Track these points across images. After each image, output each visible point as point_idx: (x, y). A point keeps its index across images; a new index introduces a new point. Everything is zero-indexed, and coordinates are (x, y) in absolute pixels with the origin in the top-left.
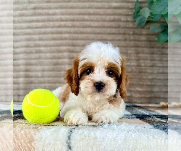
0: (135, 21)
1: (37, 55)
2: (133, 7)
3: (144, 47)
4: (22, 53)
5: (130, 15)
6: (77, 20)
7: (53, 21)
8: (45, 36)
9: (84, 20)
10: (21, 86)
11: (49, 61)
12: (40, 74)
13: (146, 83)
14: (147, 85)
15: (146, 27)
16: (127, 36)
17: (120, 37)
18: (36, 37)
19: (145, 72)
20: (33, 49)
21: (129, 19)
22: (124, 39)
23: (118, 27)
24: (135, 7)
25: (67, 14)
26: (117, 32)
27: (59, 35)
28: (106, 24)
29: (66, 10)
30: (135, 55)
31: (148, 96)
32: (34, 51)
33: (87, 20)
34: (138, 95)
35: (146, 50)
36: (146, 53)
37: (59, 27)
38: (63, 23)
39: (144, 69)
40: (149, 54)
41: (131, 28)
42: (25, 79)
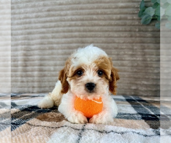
0: (141, 19)
1: (50, 52)
2: (139, 6)
3: (150, 43)
4: (37, 50)
5: (136, 14)
6: (86, 20)
7: (65, 21)
8: (57, 35)
9: (92, 19)
10: (36, 78)
11: (61, 56)
12: (52, 68)
13: (152, 77)
14: (153, 79)
15: (151, 24)
16: (133, 33)
17: (126, 34)
18: (49, 35)
19: (151, 67)
20: (46, 46)
21: (135, 17)
22: (130, 35)
23: (125, 25)
24: (140, 6)
25: (77, 15)
26: (124, 30)
27: (70, 34)
28: (113, 22)
29: (76, 11)
30: (141, 50)
31: (154, 89)
32: (47, 48)
33: (95, 20)
34: (144, 89)
35: (152, 45)
36: (152, 49)
37: (70, 26)
38: (73, 23)
39: (150, 64)
40: (154, 49)
41: (137, 25)
42: (39, 73)
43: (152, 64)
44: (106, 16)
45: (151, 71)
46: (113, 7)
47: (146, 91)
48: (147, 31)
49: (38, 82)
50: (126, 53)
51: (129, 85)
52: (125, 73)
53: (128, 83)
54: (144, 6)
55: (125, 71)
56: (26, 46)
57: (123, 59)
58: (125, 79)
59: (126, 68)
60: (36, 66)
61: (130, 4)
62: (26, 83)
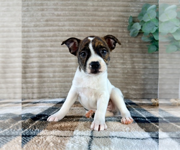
7: (62, 31)
8: (55, 44)
9: (88, 31)
11: (60, 64)
12: (51, 75)
13: (140, 82)
14: (141, 84)
18: (48, 44)
19: (139, 73)
20: (45, 54)
24: (129, 21)
32: (46, 56)
39: (138, 71)
40: (141, 58)
41: (126, 37)
42: (39, 79)
43: (139, 71)
44: (100, 28)
45: (139, 77)
46: (106, 20)
47: (135, 94)
48: (135, 43)
49: (37, 88)
50: (118, 61)
52: (118, 79)
54: (132, 21)
55: (117, 77)
57: (116, 66)
59: (118, 74)
60: (36, 73)
61: (121, 18)
62: (25, 90)
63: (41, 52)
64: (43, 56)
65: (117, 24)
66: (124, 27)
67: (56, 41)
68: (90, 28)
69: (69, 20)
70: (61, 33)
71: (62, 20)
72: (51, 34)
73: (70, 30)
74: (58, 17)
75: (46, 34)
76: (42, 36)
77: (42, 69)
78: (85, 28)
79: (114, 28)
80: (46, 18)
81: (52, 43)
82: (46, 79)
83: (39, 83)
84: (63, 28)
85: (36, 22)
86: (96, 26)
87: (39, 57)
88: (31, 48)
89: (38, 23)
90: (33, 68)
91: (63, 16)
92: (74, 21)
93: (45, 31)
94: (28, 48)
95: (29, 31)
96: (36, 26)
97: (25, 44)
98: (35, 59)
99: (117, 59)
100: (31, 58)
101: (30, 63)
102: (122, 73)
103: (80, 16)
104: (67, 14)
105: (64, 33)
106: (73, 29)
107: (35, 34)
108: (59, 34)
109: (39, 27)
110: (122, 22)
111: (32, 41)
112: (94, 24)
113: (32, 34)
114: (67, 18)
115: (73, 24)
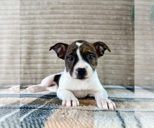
0: (133, 20)
4: (41, 44)
7: (67, 19)
9: (92, 19)
12: (55, 61)
17: (122, 32)
18: (53, 31)
20: (50, 41)
22: (125, 33)
24: (133, 9)
25: (79, 14)
27: (72, 30)
33: (95, 19)
37: (72, 23)
38: (75, 21)
41: (130, 25)
42: (43, 65)
44: (104, 16)
46: (111, 9)
49: (41, 74)
50: (122, 48)
51: (125, 76)
52: (122, 66)
53: (124, 75)
55: (122, 64)
56: (30, 40)
57: (120, 53)
58: (122, 71)
59: (123, 61)
60: (40, 58)
61: (124, 7)
62: (29, 75)
63: (46, 38)
64: (47, 42)
65: (121, 12)
66: (127, 15)
67: (61, 28)
68: (94, 16)
69: (75, 8)
70: (66, 20)
71: (67, 8)
72: (57, 21)
73: (75, 17)
74: (64, 6)
75: (52, 21)
76: (47, 23)
77: (46, 55)
78: (90, 15)
79: (118, 16)
80: (51, 6)
81: (57, 30)
82: (50, 65)
83: (43, 69)
84: (68, 16)
85: (42, 10)
86: (100, 14)
87: (44, 43)
88: (36, 34)
89: (44, 11)
90: (37, 54)
91: (69, 4)
92: (79, 9)
93: (51, 18)
94: (33, 34)
95: (34, 19)
96: (41, 14)
97: (31, 30)
98: (40, 46)
99: (121, 46)
100: (36, 44)
101: (35, 49)
102: (126, 60)
103: (85, 4)
104: (73, 3)
105: (69, 20)
106: (78, 17)
107: (41, 21)
108: (64, 21)
109: (45, 14)
110: (126, 10)
111: (38, 28)
112: (99, 13)
113: (38, 21)
114: (72, 6)
115: (78, 12)
